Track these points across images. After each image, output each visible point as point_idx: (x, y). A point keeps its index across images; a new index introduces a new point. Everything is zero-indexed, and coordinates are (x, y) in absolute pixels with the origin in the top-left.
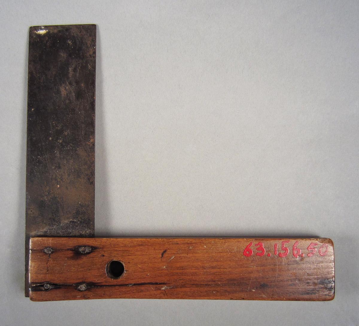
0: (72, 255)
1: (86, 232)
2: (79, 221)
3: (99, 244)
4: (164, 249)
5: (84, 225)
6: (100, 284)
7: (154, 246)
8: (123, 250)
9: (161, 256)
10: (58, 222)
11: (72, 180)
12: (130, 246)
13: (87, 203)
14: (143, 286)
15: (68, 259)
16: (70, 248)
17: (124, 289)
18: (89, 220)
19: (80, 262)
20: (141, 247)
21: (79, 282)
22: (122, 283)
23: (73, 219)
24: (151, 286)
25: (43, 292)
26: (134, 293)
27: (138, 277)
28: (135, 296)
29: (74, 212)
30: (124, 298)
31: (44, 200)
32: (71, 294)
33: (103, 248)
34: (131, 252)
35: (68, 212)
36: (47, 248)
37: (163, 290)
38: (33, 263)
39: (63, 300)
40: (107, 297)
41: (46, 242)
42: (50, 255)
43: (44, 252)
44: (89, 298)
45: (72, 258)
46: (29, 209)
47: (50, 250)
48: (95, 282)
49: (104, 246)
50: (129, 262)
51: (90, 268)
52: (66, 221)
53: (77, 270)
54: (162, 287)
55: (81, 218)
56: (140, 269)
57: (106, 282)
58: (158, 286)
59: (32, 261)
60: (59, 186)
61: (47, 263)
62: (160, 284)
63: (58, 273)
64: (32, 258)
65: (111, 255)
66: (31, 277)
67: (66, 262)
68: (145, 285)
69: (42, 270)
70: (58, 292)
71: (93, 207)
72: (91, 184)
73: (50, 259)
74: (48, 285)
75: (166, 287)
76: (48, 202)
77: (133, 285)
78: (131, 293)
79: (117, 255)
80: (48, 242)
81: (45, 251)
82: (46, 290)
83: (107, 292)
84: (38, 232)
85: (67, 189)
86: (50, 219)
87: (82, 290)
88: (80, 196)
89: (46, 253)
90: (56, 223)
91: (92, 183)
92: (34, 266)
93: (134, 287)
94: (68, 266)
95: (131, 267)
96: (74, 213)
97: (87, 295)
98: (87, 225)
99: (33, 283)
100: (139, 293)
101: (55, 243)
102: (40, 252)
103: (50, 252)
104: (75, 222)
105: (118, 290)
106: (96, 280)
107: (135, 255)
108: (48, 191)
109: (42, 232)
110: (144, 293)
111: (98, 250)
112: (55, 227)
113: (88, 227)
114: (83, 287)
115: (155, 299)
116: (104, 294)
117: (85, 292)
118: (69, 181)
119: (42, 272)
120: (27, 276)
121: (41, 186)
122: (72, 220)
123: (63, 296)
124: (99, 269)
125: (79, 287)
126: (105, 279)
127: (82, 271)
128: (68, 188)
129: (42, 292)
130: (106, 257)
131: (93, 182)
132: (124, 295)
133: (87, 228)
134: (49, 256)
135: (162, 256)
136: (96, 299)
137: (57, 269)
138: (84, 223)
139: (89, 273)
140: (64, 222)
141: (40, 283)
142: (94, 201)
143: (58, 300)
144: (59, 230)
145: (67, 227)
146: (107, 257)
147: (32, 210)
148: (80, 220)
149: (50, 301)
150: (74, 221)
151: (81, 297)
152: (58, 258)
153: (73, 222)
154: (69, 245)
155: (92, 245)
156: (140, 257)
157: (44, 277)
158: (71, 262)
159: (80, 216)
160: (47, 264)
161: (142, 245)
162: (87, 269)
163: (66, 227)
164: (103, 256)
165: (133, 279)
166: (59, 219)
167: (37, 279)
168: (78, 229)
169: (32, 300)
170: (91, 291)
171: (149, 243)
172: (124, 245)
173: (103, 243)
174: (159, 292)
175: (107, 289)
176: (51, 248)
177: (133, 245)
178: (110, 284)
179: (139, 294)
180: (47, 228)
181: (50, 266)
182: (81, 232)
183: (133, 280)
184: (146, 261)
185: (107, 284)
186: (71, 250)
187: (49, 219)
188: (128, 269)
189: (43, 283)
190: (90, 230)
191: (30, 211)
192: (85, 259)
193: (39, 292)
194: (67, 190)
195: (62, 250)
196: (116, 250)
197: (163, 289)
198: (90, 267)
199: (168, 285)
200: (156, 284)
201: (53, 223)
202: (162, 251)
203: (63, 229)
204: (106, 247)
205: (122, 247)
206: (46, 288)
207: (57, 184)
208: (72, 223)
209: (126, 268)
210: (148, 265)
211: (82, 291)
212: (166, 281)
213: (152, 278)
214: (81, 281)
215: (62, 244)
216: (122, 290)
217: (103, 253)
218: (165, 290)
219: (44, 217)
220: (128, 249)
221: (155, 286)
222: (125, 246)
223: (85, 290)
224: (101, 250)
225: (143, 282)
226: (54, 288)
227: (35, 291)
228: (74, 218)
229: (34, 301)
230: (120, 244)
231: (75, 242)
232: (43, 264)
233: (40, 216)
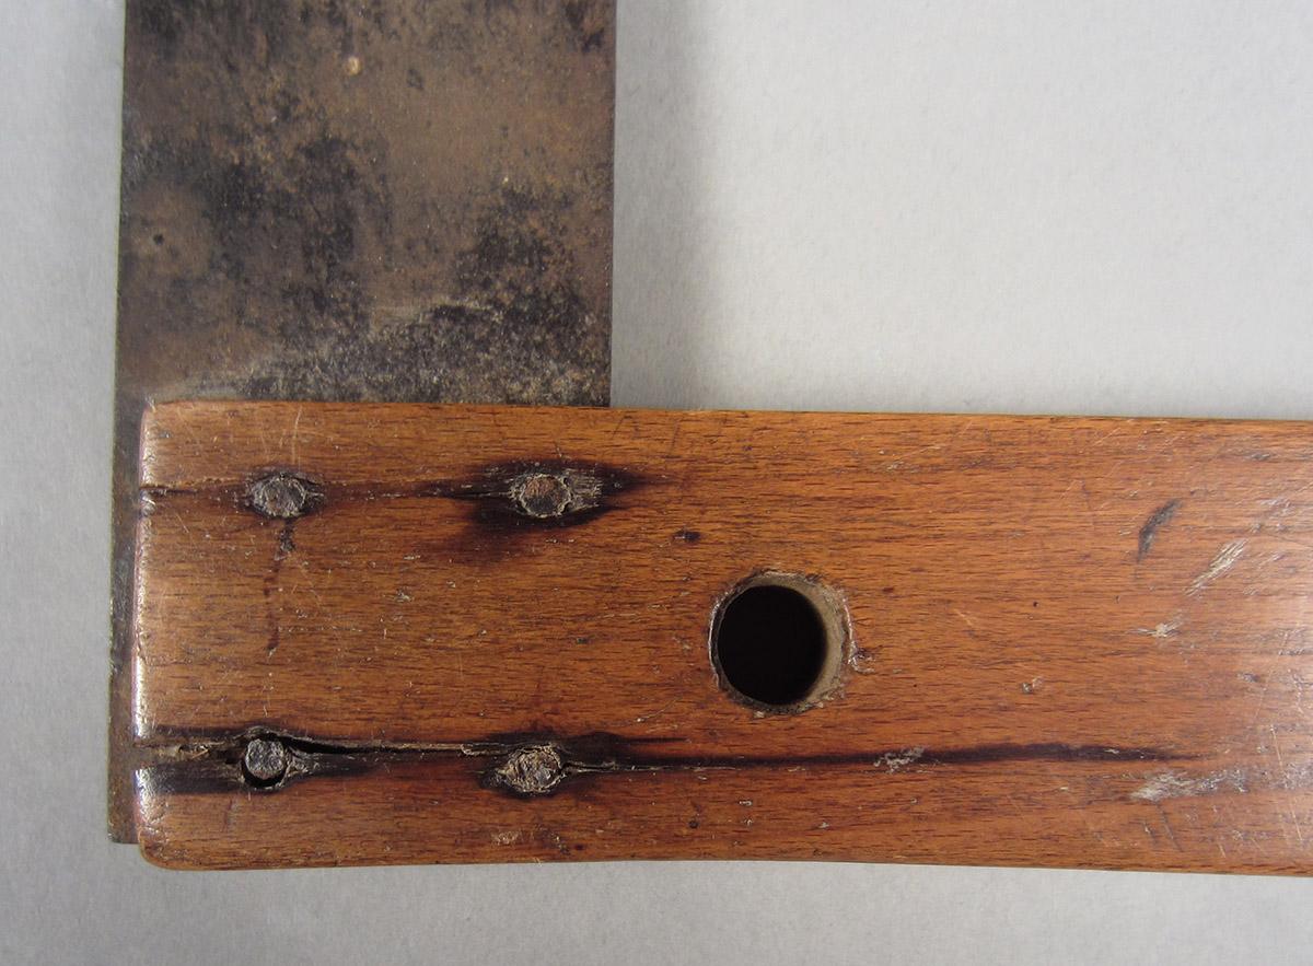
0: (453, 529)
1: (547, 384)
2: (498, 305)
3: (663, 448)
4: (1161, 494)
5: (538, 338)
6: (666, 749)
7: (1083, 473)
8: (842, 500)
9: (1134, 546)
10: (351, 318)
11: (454, 20)
12: (901, 471)
13: (558, 185)
14: (991, 767)
15: (424, 560)
16: (441, 477)
17: (842, 789)
18: (574, 299)
19: (516, 578)
20: (983, 478)
21: (503, 731)
22: (830, 742)
23: (454, 297)
24: (1054, 768)
25: (238, 802)
26: (920, 818)
27: (956, 700)
28: (934, 846)
29: (468, 244)
30: (846, 855)
31: (248, 163)
32: (446, 816)
33: (687, 481)
34: (905, 517)
35: (421, 248)
36: (271, 475)
37: (1146, 802)
38: (166, 584)
39: (388, 860)
40: (714, 847)
41: (259, 432)
42: (289, 531)
43: (252, 509)
44: (579, 848)
45: (457, 551)
46: (145, 223)
47: (293, 491)
48: (626, 731)
49: (703, 466)
50: (889, 590)
51: (589, 626)
52: (408, 311)
53: (495, 641)
54: (1141, 780)
55: (511, 286)
56: (973, 645)
57: (710, 733)
58: (1105, 770)
59: (159, 570)
60: (354, 64)
61: (269, 585)
62: (1128, 755)
63: (351, 660)
64: (157, 548)
65: (753, 531)
66: (154, 692)
67: (411, 579)
68: (1013, 765)
69: (225, 641)
70: (350, 805)
71: (598, 212)
72: (586, 49)
73: (291, 558)
74: (277, 751)
75: (1168, 778)
76: (277, 173)
77: (919, 761)
78: (901, 817)
79: (794, 537)
80: (279, 435)
81: (258, 500)
82: (257, 784)
83: (713, 806)
84: (203, 387)
85: (415, 79)
86: (292, 292)
87: (526, 786)
88: (506, 136)
89: (263, 515)
90: (334, 324)
91: (599, 44)
92: (173, 611)
93: (923, 771)
94: (423, 610)
95: (900, 622)
96: (462, 255)
97: (564, 825)
98: (558, 335)
99: (163, 732)
100: (958, 818)
101: (332, 438)
102: (214, 504)
103: (291, 509)
104: (473, 318)
105: (800, 798)
106: (634, 720)
107: (936, 537)
108: (282, 101)
109: (233, 385)
110: (1002, 823)
111: (652, 494)
112: (324, 352)
113: (562, 349)
114: (534, 767)
115: (1080, 865)
116: (694, 825)
117: (554, 803)
118: (430, 27)
119: (229, 652)
120: (122, 694)
121: (232, 68)
122: (447, 300)
123: (383, 834)
124: (656, 634)
125: (509, 770)
126: (699, 713)
127: (530, 648)
128: (420, 80)
129: (227, 800)
130: (710, 550)
131: (602, 31)
132: (847, 835)
133: (557, 360)
134: (286, 537)
135: (1144, 548)
136: (633, 857)
137: (339, 629)
138: (534, 321)
139: (584, 667)
140: (389, 314)
141: (217, 733)
142: (608, 165)
143: (347, 863)
144: (355, 372)
145: (413, 350)
146: (720, 549)
147: (162, 231)
148: (506, 298)
149: (290, 864)
150: (460, 310)
151: (518, 842)
152: (354, 547)
153: (456, 314)
154: (435, 455)
155: (607, 458)
156: (973, 550)
157: (247, 690)
158: (450, 581)
159: (510, 272)
160: (267, 592)
161: (986, 463)
162: (570, 632)
163: (407, 351)
164: (693, 538)
165: (914, 718)
166: (357, 293)
167: (196, 703)
168: (489, 365)
169: (159, 862)
170: (594, 800)
171: (1043, 450)
172: (852, 461)
173: (693, 443)
174: (1115, 814)
175: (715, 785)
176: (301, 481)
177: (921, 461)
178: (741, 749)
179: (968, 826)
180: (269, 358)
181: (289, 610)
182: (516, 386)
183: (918, 726)
184: (1016, 583)
185: (720, 750)
186: (447, 491)
187: (285, 295)
188: (878, 643)
189: (233, 731)
190: (577, 376)
191: (151, 241)
192: (550, 560)
193: (207, 801)
194: (413, 91)
195: (379, 490)
196: (791, 499)
197: (1149, 792)
198: (588, 617)
199: (1189, 765)
200: (1097, 753)
201: (313, 321)
202: (1140, 513)
203: (383, 364)
204: (711, 475)
205: (837, 471)
206: (256, 769)
207: (346, 50)
208: (445, 323)
209: (864, 632)
210: (1033, 611)
211: (526, 797)
212: (1170, 736)
213: (1063, 708)
214: (520, 719)
215: (379, 448)
216: (832, 793)
217: (688, 517)
218: (1159, 804)
219: (247, 281)
220: (882, 493)
221: (1082, 769)
222: (858, 469)
223: (553, 794)
224: (672, 491)
225: (991, 737)
226: (317, 774)
227: (179, 791)
228: (464, 286)
229: (166, 864)
230: (823, 449)
231: (483, 437)
232: (236, 590)
233: (221, 276)
